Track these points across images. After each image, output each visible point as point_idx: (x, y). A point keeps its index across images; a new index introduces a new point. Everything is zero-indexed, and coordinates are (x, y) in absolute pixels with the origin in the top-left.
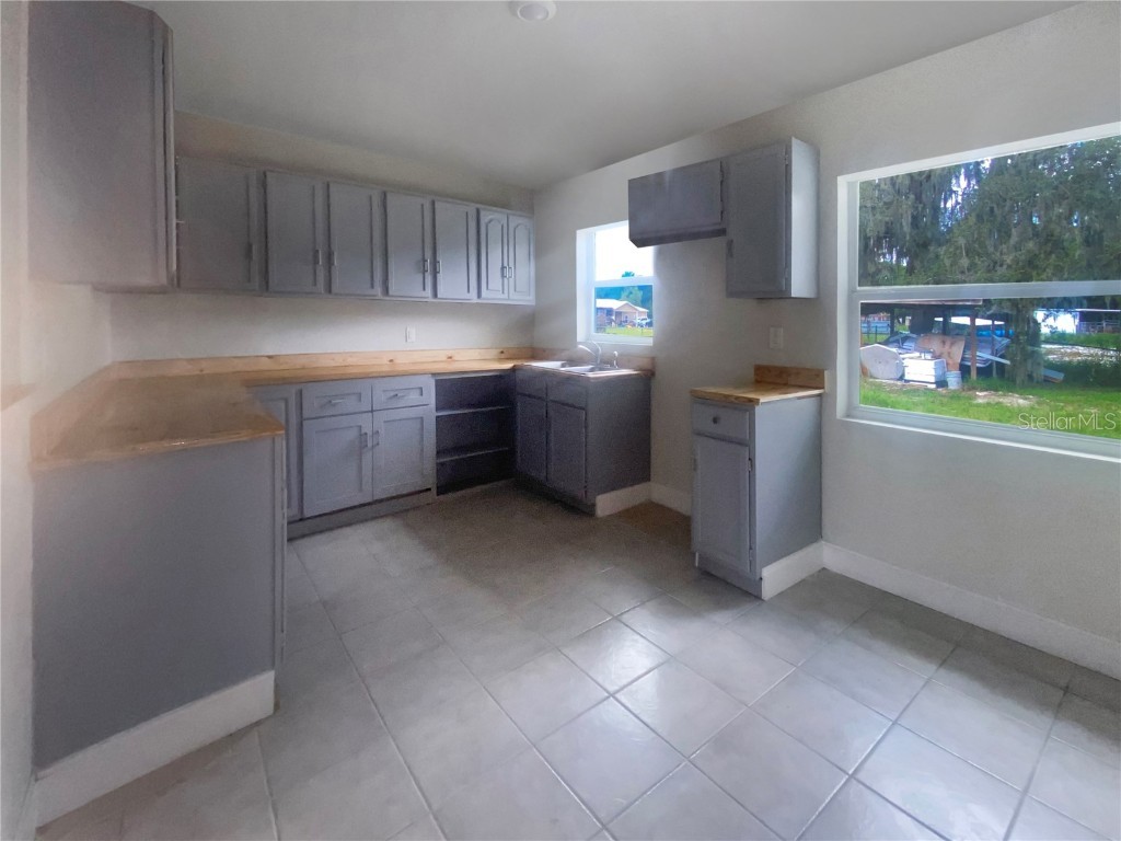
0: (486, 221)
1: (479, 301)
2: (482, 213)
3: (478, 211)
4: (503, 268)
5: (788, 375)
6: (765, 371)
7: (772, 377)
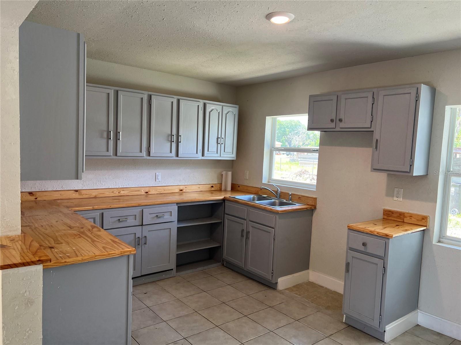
0: (210, 110)
1: (203, 158)
2: (208, 105)
3: (205, 105)
4: (218, 138)
5: (404, 217)
6: (390, 213)
7: (394, 217)
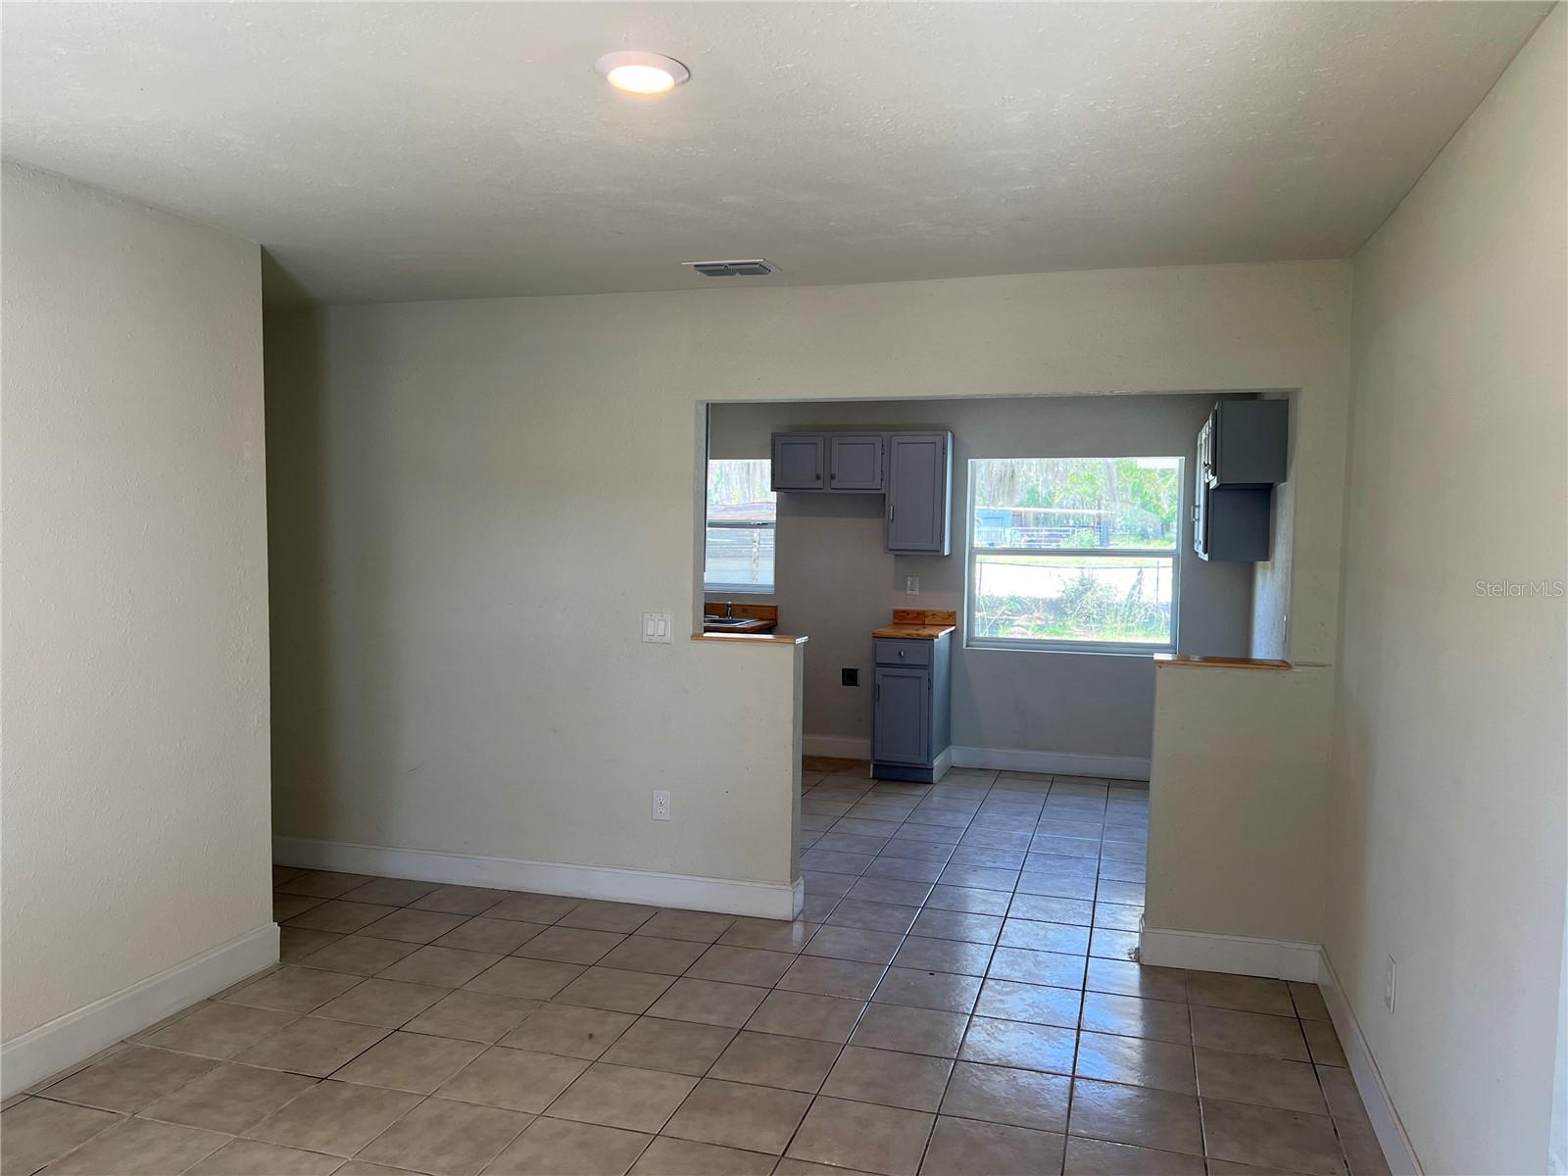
5: (925, 616)
6: (905, 614)
7: (910, 619)
